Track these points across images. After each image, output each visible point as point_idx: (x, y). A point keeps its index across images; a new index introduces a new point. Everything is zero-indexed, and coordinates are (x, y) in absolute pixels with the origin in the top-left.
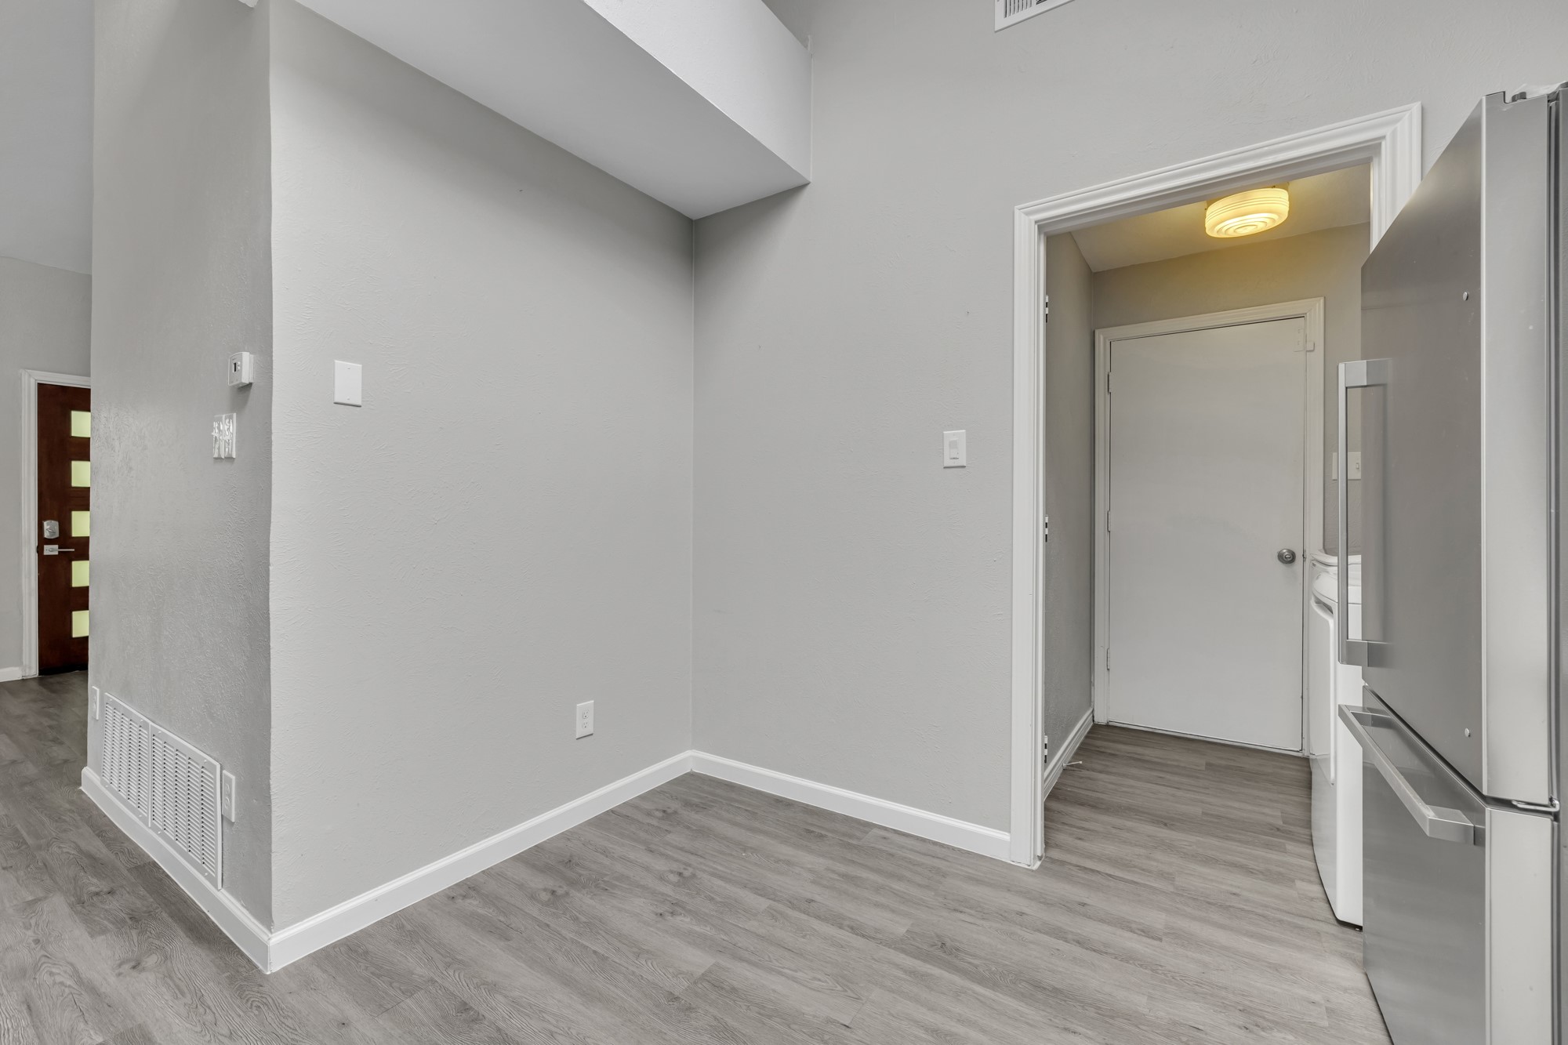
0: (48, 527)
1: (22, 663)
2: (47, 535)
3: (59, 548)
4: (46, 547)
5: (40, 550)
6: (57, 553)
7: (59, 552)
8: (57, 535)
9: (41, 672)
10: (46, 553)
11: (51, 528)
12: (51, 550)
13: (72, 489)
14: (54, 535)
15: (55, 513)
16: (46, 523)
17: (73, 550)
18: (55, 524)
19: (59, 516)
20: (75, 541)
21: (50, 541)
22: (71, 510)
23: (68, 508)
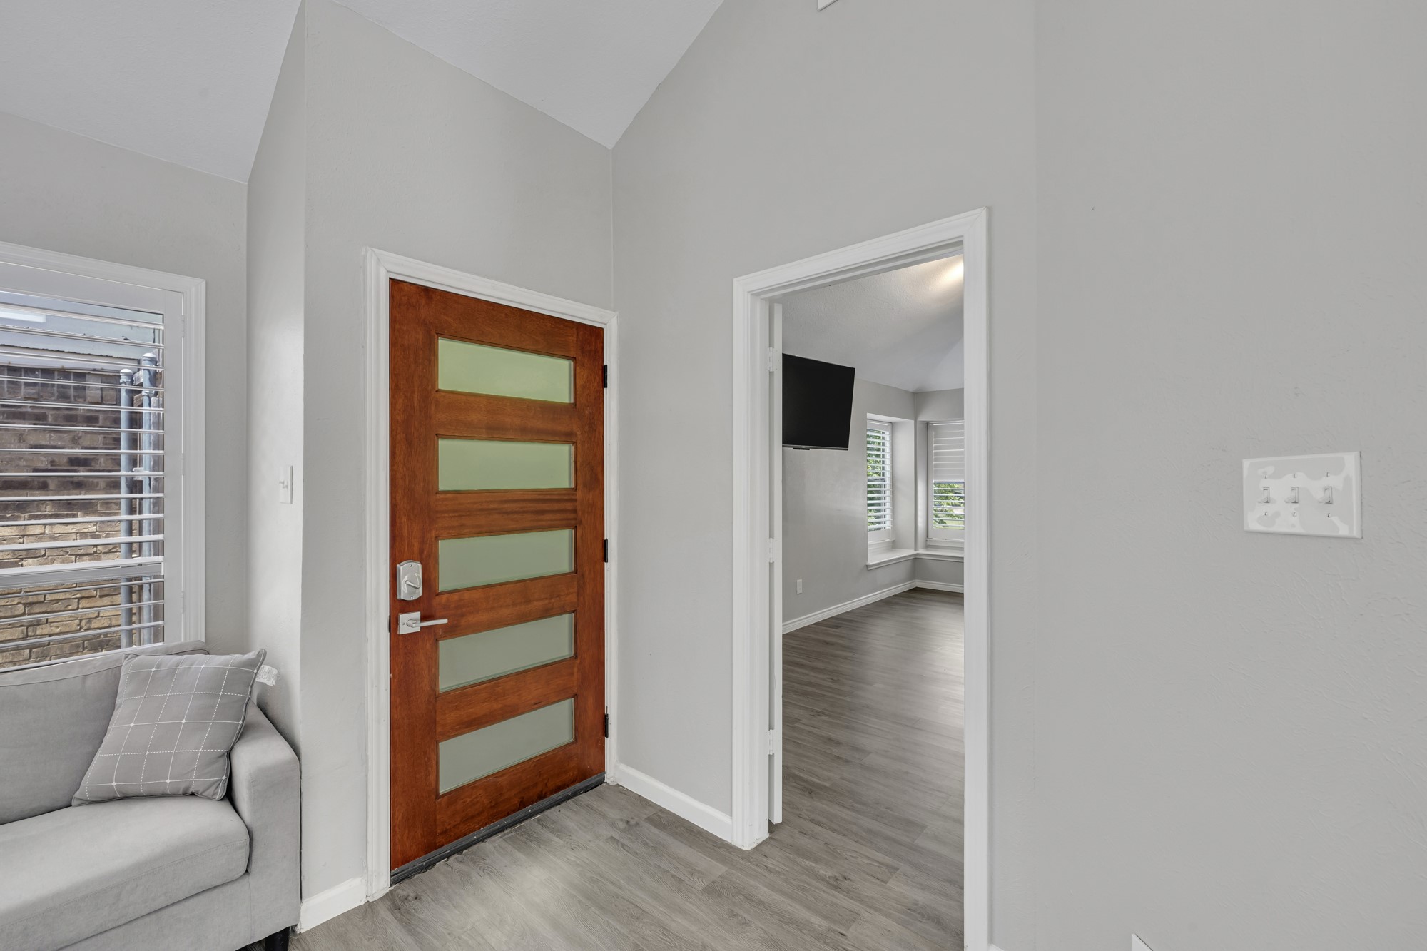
0: (406, 578)
1: (366, 868)
2: (404, 593)
3: (423, 620)
4: (403, 618)
5: (393, 624)
6: (418, 629)
7: (421, 628)
8: (420, 592)
9: (395, 880)
10: (403, 630)
11: (411, 574)
12: (410, 623)
13: (438, 496)
14: (414, 593)
15: (416, 549)
16: (403, 568)
17: (445, 621)
18: (417, 567)
19: (421, 552)
20: (444, 599)
21: (406, 606)
22: (437, 538)
23: (433, 534)
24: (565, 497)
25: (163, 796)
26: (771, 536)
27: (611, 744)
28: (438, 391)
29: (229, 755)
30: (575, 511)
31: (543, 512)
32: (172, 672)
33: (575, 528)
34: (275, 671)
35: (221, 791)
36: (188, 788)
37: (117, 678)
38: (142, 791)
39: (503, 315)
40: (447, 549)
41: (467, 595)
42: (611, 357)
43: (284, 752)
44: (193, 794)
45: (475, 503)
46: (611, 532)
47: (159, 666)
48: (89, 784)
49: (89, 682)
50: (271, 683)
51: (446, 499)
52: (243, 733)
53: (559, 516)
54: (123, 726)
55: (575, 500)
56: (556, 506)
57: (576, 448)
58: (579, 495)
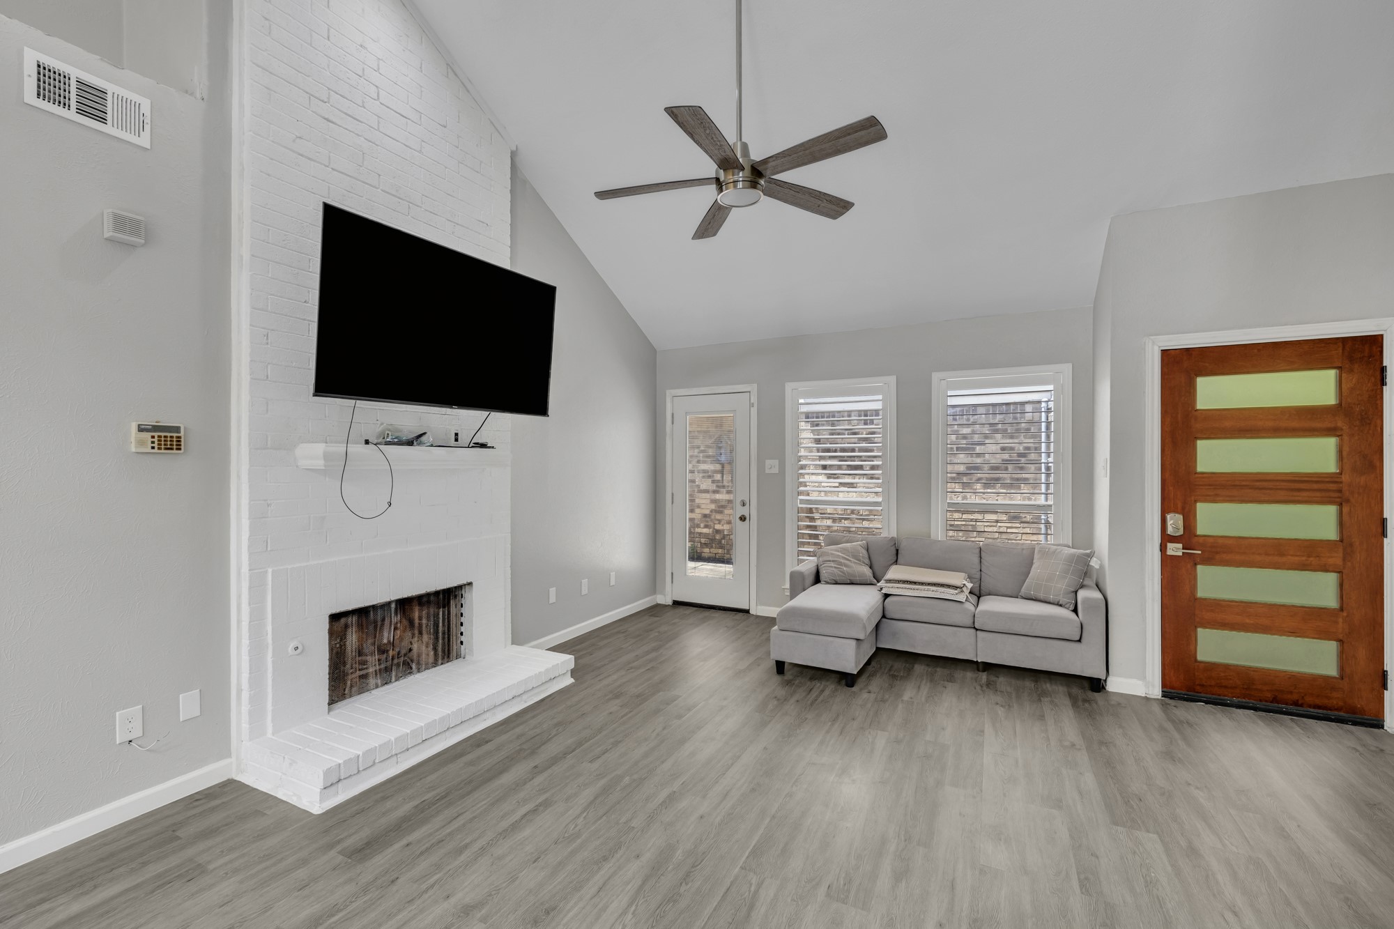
0: (1172, 522)
1: (1145, 677)
2: (1170, 530)
3: (1183, 549)
4: (1169, 546)
5: (1163, 548)
6: (1181, 554)
7: (1183, 553)
8: (1181, 532)
9: (1165, 695)
10: (1169, 552)
11: (1175, 523)
12: (1175, 549)
13: (1197, 475)
14: (1178, 532)
15: (1180, 505)
16: (1170, 516)
17: (1200, 552)
18: (1180, 517)
19: (1183, 508)
20: (1201, 540)
21: (1174, 539)
22: (1196, 501)
23: (1193, 498)
24: (1327, 480)
25: (1049, 603)
28: (1197, 410)
29: (1076, 592)
30: (1340, 491)
31: (1299, 490)
32: (1054, 552)
33: (1341, 505)
34: (1099, 562)
35: (1072, 607)
36: (1059, 602)
37: (1034, 552)
38: (1042, 598)
39: (1256, 351)
41: (1220, 541)
43: (1098, 595)
44: (1061, 606)
45: (1228, 481)
47: (1049, 549)
48: (1023, 591)
49: (1024, 552)
50: (1097, 567)
51: (1203, 478)
52: (1082, 586)
53: (1318, 494)
54: (1035, 571)
55: (1341, 482)
56: (1315, 486)
57: (1342, 440)
58: (1345, 478)
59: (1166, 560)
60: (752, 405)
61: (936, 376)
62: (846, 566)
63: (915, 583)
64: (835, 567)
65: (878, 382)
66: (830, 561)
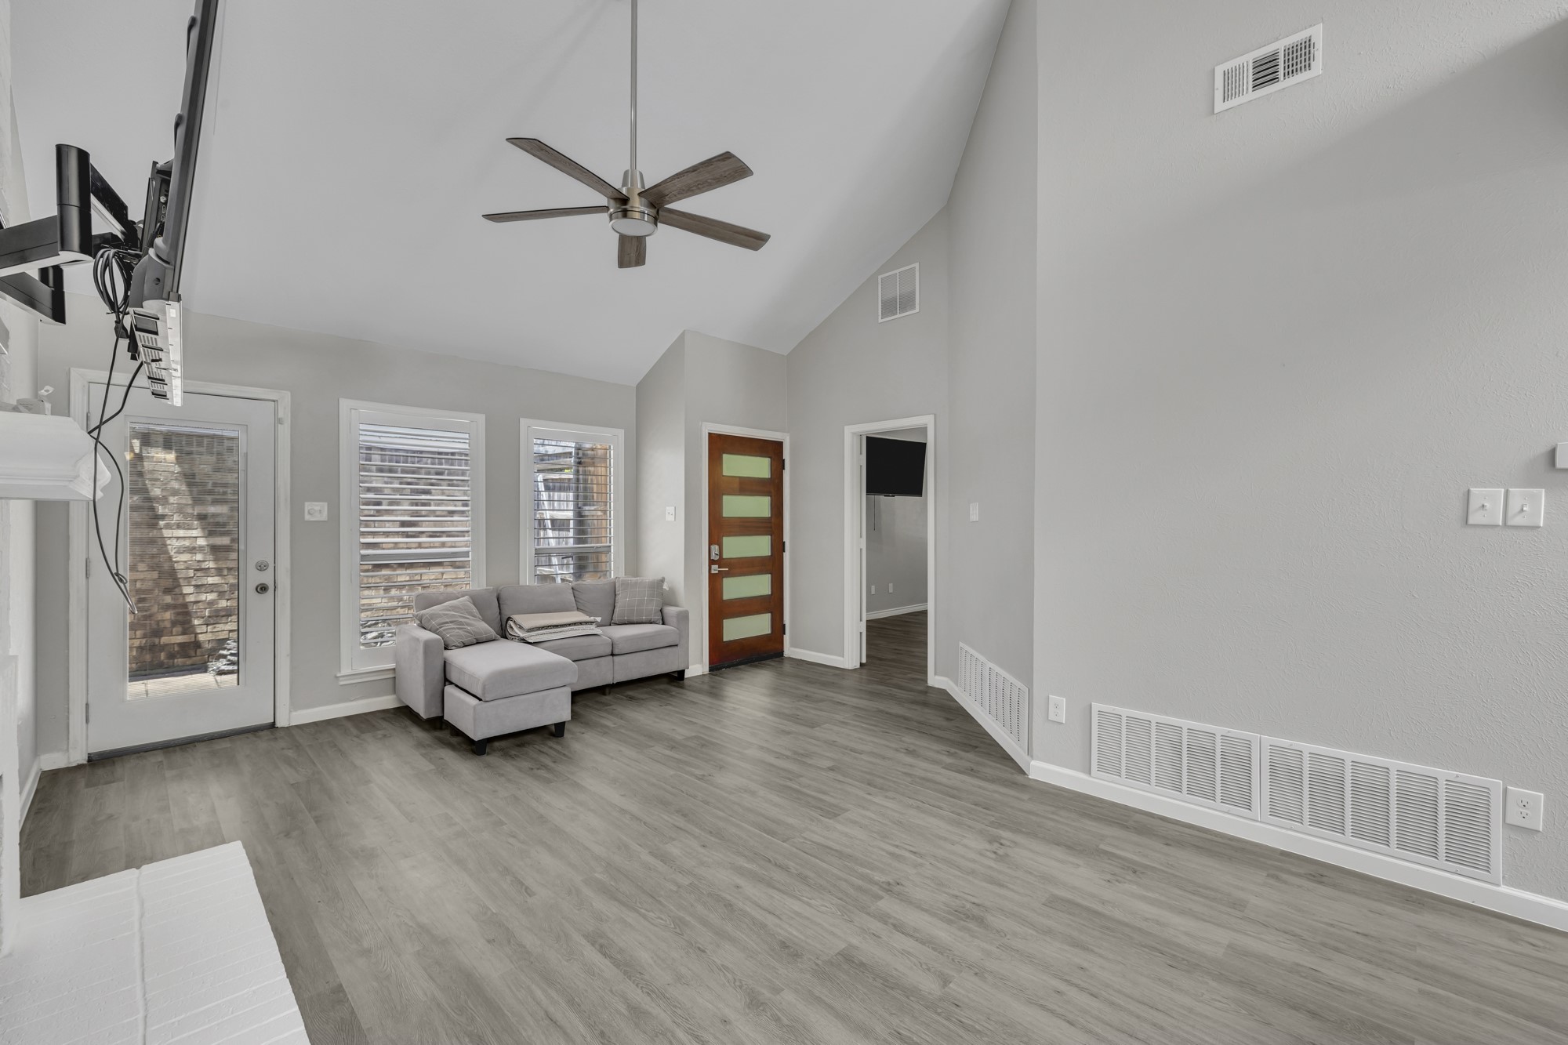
0: (713, 551)
1: (700, 662)
2: (712, 556)
3: (718, 568)
4: (713, 566)
5: (710, 568)
6: (717, 572)
8: (718, 557)
9: (711, 669)
10: (713, 571)
11: (715, 548)
12: (715, 569)
14: (715, 557)
15: (716, 539)
16: (712, 547)
17: (724, 570)
18: (717, 547)
19: (718, 541)
20: (725, 561)
21: (714, 562)
22: (723, 536)
23: (721, 534)
24: (769, 521)
26: (861, 537)
27: (787, 638)
28: (723, 476)
29: (661, 611)
30: (771, 527)
31: (760, 527)
33: (773, 535)
35: (661, 622)
36: (651, 621)
38: (635, 621)
39: (745, 441)
40: (726, 540)
41: (732, 561)
42: (786, 455)
45: (733, 522)
46: (787, 538)
48: (616, 619)
50: (667, 589)
51: (726, 521)
53: (766, 529)
56: (765, 524)
57: (773, 498)
58: (773, 520)
59: (712, 577)
60: (278, 421)
61: (524, 422)
62: (468, 625)
63: (557, 626)
64: (458, 628)
65: (464, 419)
66: (447, 623)
